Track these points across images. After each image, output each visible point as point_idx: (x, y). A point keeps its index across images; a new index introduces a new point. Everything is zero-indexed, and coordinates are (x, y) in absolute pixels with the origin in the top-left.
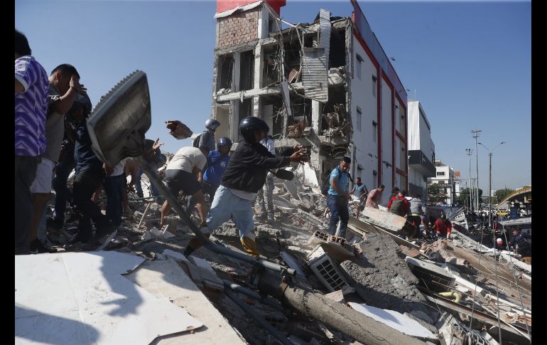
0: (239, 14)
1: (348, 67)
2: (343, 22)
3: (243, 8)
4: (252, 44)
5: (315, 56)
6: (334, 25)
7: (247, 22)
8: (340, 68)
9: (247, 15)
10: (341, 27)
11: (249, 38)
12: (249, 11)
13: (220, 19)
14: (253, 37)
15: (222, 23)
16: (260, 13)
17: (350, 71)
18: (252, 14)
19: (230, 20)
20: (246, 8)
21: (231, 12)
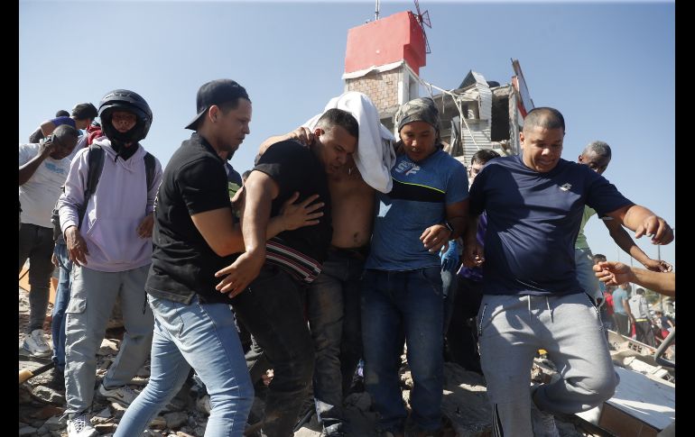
0: (373, 75)
1: (513, 142)
2: (506, 90)
3: (377, 68)
4: (391, 111)
5: (477, 129)
6: (495, 92)
7: (385, 85)
8: (503, 142)
9: (384, 77)
10: (503, 94)
11: (386, 104)
12: (385, 73)
13: (349, 81)
14: (392, 103)
15: (352, 84)
16: (401, 75)
17: (516, 146)
18: (390, 75)
19: (362, 81)
20: (382, 69)
21: (363, 73)
